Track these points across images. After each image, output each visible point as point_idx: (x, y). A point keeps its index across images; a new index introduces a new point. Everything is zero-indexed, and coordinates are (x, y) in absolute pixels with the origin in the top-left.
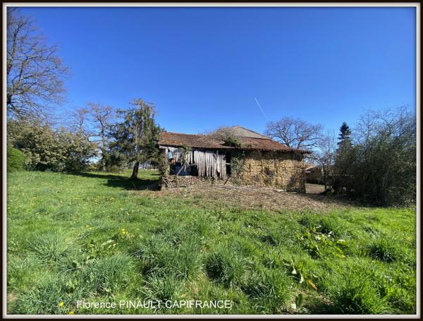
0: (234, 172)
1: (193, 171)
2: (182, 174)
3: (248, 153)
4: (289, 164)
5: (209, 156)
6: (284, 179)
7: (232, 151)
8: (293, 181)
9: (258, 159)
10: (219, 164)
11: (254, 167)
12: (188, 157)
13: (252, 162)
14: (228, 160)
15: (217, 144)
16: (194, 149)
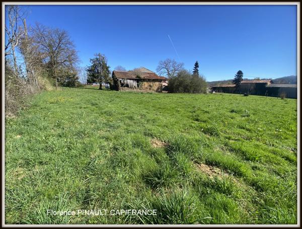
0: (140, 86)
1: (127, 86)
2: (124, 87)
3: (144, 80)
4: (157, 83)
5: (132, 81)
6: (155, 88)
7: (139, 80)
8: (158, 89)
9: (147, 82)
10: (135, 84)
11: (146, 84)
12: (125, 81)
13: (145, 83)
14: (138, 82)
15: (134, 77)
16: (127, 79)
